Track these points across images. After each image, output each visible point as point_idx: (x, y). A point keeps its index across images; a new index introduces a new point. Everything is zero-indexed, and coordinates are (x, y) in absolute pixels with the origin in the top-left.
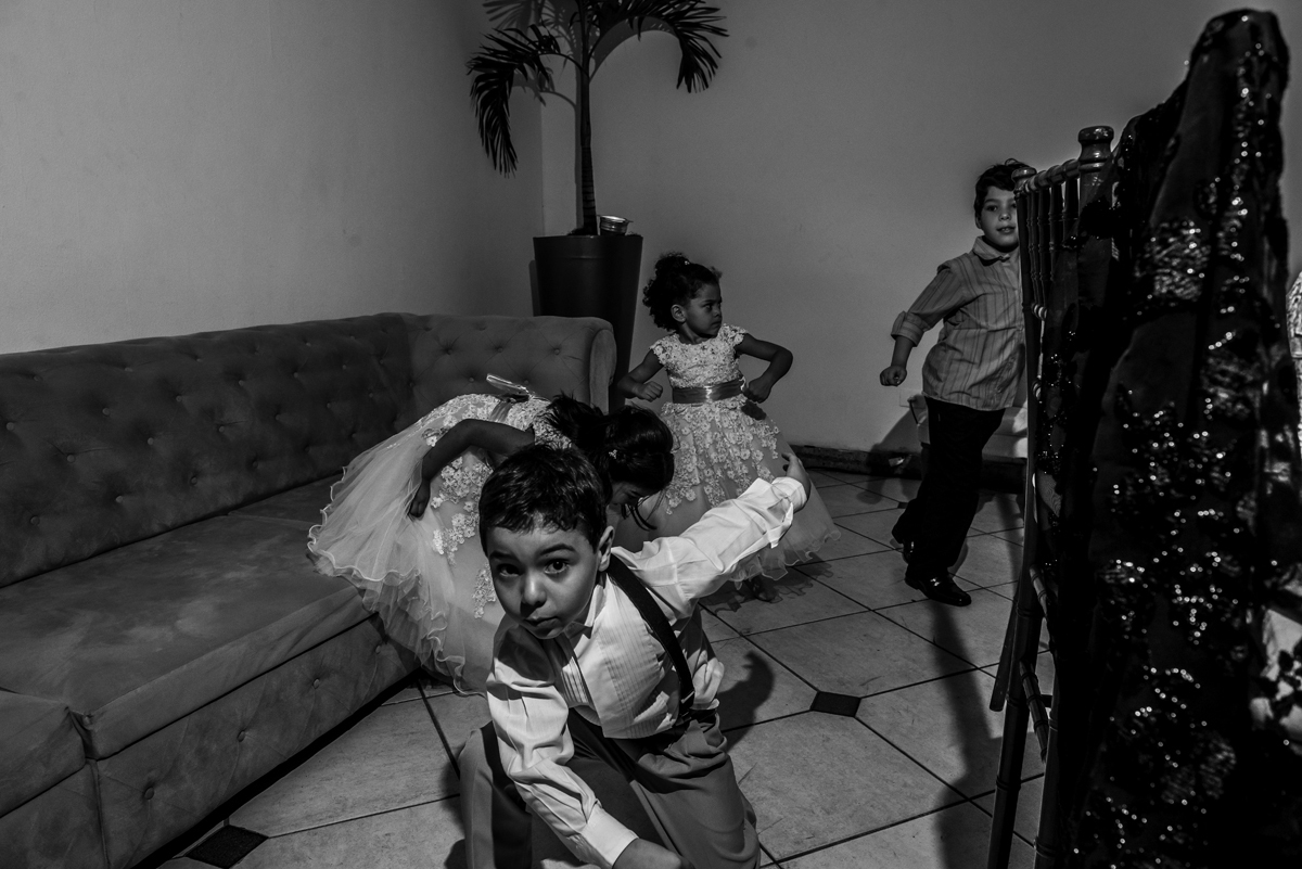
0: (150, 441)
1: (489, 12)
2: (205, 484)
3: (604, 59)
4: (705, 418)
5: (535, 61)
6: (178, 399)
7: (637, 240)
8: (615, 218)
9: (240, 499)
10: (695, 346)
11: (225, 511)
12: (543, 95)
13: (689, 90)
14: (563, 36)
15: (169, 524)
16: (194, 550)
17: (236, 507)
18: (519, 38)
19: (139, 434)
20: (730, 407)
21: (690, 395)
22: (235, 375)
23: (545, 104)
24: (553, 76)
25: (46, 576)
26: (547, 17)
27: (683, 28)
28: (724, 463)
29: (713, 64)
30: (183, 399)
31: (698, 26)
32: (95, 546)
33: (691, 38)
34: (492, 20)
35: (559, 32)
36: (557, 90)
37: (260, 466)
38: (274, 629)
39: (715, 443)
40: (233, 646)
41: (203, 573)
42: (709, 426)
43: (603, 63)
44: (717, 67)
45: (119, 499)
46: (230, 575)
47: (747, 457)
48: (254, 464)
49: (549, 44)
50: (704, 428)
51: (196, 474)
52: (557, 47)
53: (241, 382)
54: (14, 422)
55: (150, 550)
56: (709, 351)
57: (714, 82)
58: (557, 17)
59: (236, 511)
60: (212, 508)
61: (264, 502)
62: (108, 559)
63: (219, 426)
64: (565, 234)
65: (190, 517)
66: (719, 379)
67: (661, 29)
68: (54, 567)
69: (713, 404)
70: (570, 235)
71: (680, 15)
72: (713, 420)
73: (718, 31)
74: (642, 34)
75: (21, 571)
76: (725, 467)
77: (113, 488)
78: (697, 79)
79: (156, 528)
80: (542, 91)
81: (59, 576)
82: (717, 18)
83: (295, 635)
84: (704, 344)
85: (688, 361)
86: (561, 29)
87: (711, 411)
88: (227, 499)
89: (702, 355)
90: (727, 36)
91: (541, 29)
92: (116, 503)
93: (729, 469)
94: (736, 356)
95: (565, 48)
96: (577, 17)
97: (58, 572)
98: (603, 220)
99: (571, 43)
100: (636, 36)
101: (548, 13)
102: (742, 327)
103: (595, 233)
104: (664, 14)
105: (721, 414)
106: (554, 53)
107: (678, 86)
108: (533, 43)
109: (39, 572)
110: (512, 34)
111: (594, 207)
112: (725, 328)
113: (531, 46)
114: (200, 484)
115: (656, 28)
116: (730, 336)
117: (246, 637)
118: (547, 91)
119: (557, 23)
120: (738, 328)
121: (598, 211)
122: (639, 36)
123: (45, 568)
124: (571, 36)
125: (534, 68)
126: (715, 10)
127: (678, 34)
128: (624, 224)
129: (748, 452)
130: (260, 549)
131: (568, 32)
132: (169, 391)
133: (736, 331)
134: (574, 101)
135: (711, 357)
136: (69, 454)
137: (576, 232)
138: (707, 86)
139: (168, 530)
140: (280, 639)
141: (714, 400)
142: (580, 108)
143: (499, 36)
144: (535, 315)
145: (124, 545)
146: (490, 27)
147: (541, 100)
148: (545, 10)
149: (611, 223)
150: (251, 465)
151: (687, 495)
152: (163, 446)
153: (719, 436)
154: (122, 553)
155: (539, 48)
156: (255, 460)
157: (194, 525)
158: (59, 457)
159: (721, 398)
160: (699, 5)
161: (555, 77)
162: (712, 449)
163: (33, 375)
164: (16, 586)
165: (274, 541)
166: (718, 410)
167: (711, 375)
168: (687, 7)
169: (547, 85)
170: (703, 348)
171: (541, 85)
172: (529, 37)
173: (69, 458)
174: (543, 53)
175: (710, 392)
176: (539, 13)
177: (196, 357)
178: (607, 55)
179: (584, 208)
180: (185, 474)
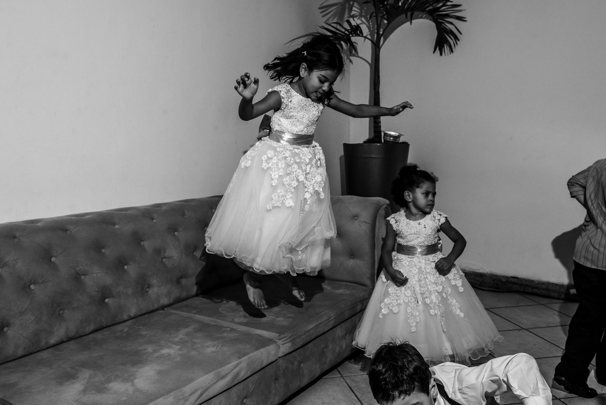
0: (126, 267)
1: (322, 12)
2: (153, 292)
3: (388, 36)
4: (416, 266)
5: (348, 41)
6: (142, 243)
7: (406, 145)
8: (393, 133)
9: (171, 301)
10: (414, 222)
11: (163, 308)
12: (352, 58)
13: (441, 54)
14: (365, 23)
15: (132, 315)
16: (145, 333)
17: (169, 305)
18: (339, 27)
19: (120, 264)
20: (432, 260)
21: (407, 250)
22: (173, 229)
23: (352, 63)
24: (357, 47)
25: (65, 345)
26: (355, 13)
27: (438, 18)
28: (424, 294)
29: (456, 38)
30: (145, 244)
31: (447, 16)
32: (92, 327)
33: (443, 23)
34: (323, 16)
35: (362, 21)
36: (360, 55)
37: (184, 281)
38: (188, 389)
39: (420, 280)
40: (165, 399)
41: (150, 349)
42: (417, 270)
43: (388, 39)
44: (459, 40)
45: (107, 300)
46: (165, 351)
47: (440, 290)
48: (180, 280)
49: (356, 30)
50: (413, 271)
51: (149, 286)
52: (361, 32)
53: (176, 233)
54: (55, 257)
55: (121, 331)
56: (423, 226)
57: (457, 50)
58: (361, 13)
59: (169, 308)
60: (156, 306)
61: (185, 303)
62: (99, 336)
63: (163, 258)
64: (362, 142)
65: (144, 311)
66: (426, 243)
67: (424, 18)
68: (70, 339)
69: (421, 258)
70: (365, 142)
71: (438, 9)
72: (421, 267)
73: (460, 19)
74: (413, 21)
75: (53, 341)
76: (425, 296)
77: (104, 293)
78: (446, 48)
79: (125, 317)
80: (351, 56)
81: (72, 345)
82: (460, 11)
83: (199, 393)
84: (420, 221)
85: (409, 231)
86: (363, 19)
87: (420, 262)
88: (165, 301)
89: (418, 228)
90: (466, 21)
91: (351, 20)
92: (106, 303)
93: (426, 297)
94: (438, 231)
95: (366, 31)
96: (374, 14)
97: (72, 342)
98: (386, 134)
99: (369, 28)
100: (409, 23)
101: (356, 10)
102: (445, 213)
103: (380, 142)
104: (427, 9)
105: (426, 264)
106: (359, 36)
107: (434, 52)
108: (348, 30)
109: (62, 342)
110: (334, 25)
111: (381, 126)
112: (434, 213)
113: (346, 32)
114: (150, 291)
115: (421, 18)
116: (437, 218)
117: (172, 393)
118: (354, 55)
119: (361, 16)
120: (442, 213)
121: (382, 129)
122: (411, 22)
123: (65, 340)
124: (369, 23)
125: (347, 44)
126: (459, 6)
127: (435, 21)
128: (399, 137)
129: (441, 287)
130: (181, 334)
131: (368, 21)
132: (137, 239)
133: (441, 215)
134: (370, 61)
135: (424, 229)
136: (83, 275)
137: (368, 141)
138: (452, 52)
139: (132, 318)
140: (191, 395)
141: (422, 255)
142: (374, 66)
143: (327, 26)
144: (343, 194)
145: (107, 327)
146: (322, 22)
147: (351, 61)
148: (354, 9)
149: (390, 136)
150: (178, 281)
151: (394, 309)
152: (132, 270)
153: (423, 277)
154: (106, 332)
155: (351, 33)
156: (181, 278)
157: (146, 315)
158: (77, 277)
159: (427, 254)
160: (449, 3)
161: (359, 48)
162: (417, 285)
163: (67, 230)
164: (49, 350)
165: (189, 329)
166: (424, 261)
167: (422, 240)
168: (441, 4)
169: (354, 52)
170: (419, 224)
171: (351, 52)
172: (344, 26)
173: (83, 277)
174: (353, 36)
175: (419, 250)
176: (351, 10)
177: (153, 219)
178: (391, 34)
179: (374, 127)
180: (142, 286)
